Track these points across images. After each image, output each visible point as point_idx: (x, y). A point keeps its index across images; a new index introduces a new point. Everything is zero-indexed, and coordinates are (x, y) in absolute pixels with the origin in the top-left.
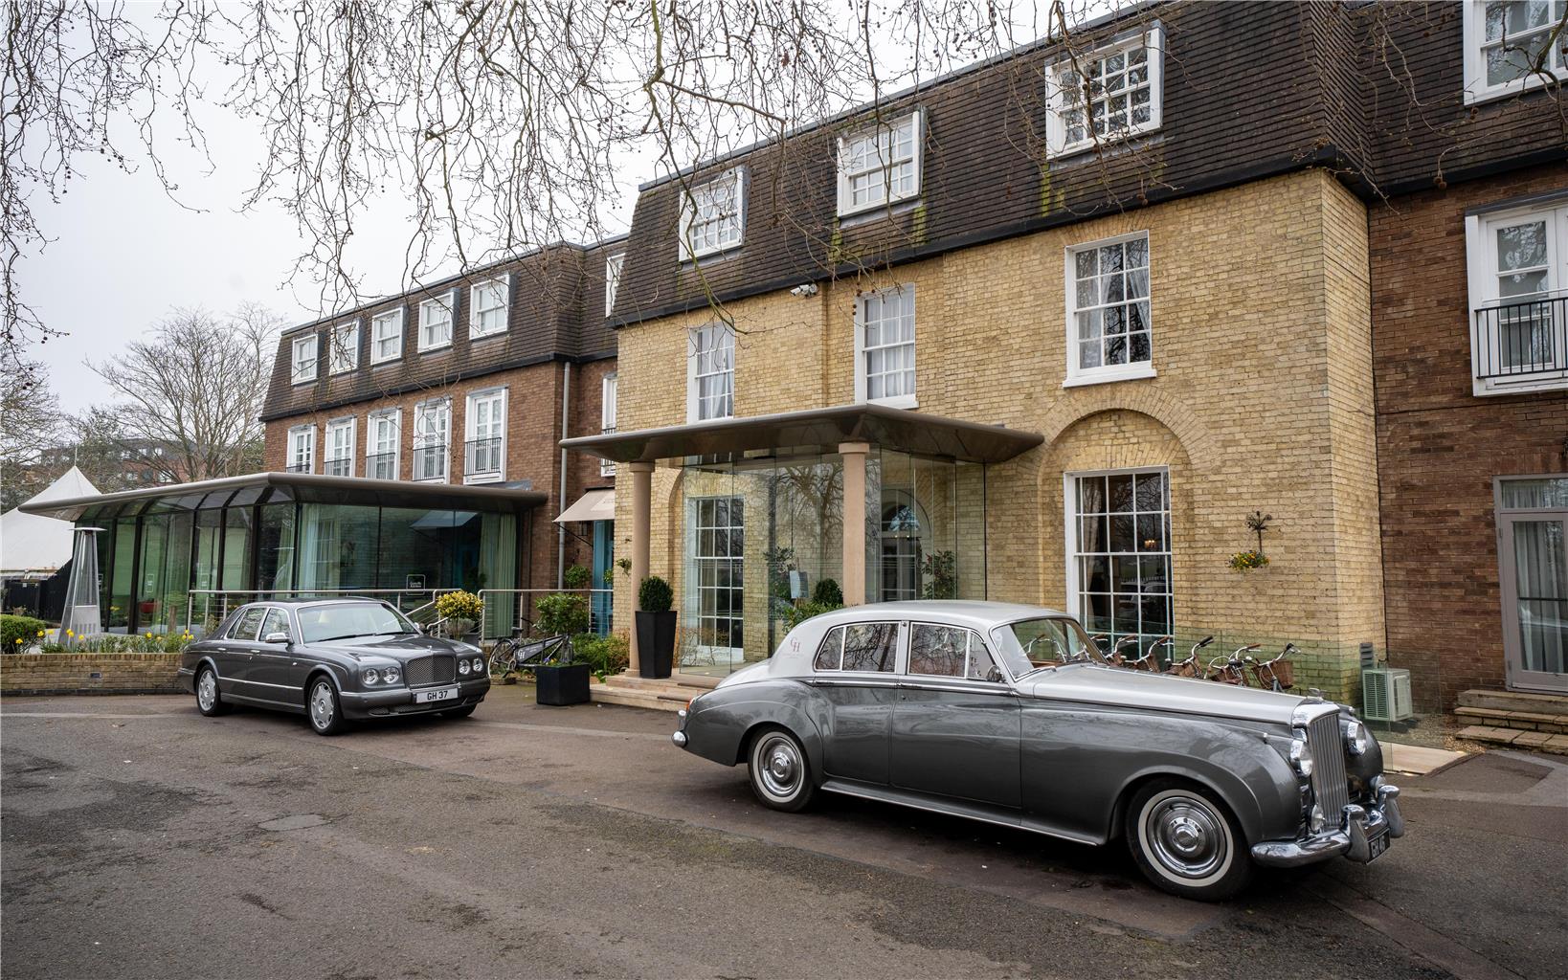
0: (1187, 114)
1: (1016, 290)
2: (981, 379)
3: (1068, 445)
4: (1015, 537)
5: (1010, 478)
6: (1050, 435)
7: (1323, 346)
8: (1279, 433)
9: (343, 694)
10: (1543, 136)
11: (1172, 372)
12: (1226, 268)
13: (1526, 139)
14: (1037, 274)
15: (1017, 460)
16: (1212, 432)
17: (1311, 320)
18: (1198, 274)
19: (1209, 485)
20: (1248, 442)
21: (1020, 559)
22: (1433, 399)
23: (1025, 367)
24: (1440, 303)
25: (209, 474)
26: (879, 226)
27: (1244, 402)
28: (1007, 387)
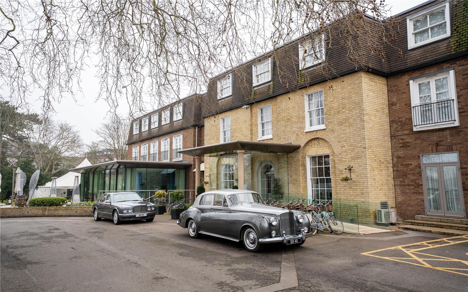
0: (331, 57)
1: (294, 105)
2: (286, 130)
3: (307, 148)
4: (295, 174)
5: (293, 157)
6: (302, 145)
7: (363, 120)
8: (354, 143)
9: (119, 214)
10: (427, 58)
11: (329, 127)
12: (341, 99)
13: (423, 59)
14: (298, 101)
15: (295, 152)
16: (339, 143)
17: (361, 112)
18: (335, 100)
19: (338, 158)
20: (347, 146)
21: (296, 179)
22: (405, 132)
23: (296, 127)
24: (405, 105)
25: (122, 159)
26: (262, 89)
27: (346, 135)
28: (292, 132)
